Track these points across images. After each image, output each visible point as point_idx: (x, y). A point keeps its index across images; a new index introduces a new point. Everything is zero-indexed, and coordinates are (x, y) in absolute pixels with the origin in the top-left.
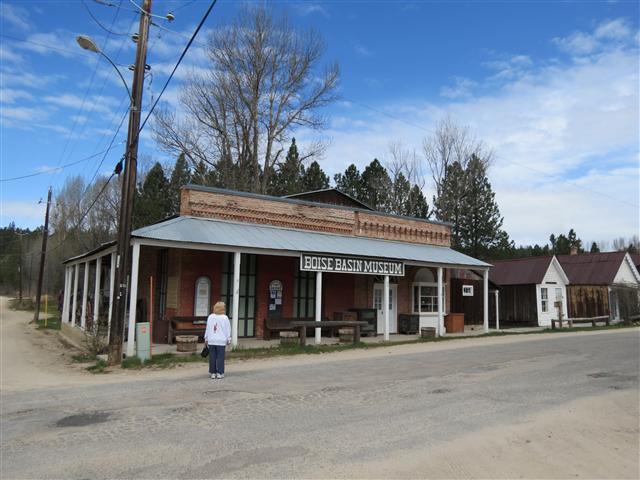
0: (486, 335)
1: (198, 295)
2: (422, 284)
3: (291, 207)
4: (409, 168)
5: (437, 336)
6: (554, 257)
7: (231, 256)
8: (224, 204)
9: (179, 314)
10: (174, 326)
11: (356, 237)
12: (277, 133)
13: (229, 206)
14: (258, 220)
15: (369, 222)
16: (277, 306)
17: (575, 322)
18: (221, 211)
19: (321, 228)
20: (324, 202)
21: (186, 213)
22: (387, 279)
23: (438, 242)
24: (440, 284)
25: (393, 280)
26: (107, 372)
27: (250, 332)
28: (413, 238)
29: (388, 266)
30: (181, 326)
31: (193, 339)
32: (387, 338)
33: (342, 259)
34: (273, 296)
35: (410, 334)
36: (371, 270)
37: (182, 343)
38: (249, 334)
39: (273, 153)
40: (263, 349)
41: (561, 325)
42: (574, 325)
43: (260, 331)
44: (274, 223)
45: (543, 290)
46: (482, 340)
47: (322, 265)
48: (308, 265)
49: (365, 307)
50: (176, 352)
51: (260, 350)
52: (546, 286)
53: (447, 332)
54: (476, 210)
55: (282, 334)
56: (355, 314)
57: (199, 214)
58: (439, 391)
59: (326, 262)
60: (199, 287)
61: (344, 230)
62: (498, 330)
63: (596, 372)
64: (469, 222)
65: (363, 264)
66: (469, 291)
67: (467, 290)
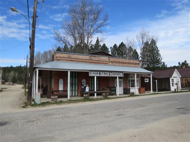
0: (152, 94)
1: (60, 84)
2: (131, 79)
3: (88, 57)
4: (132, 44)
5: (135, 95)
6: (176, 69)
7: (67, 72)
8: (67, 57)
9: (54, 90)
10: (53, 93)
11: (109, 65)
12: (90, 36)
13: (68, 57)
14: (78, 61)
15: (113, 60)
16: (84, 87)
17: (182, 89)
18: (66, 59)
19: (98, 63)
20: (99, 55)
21: (55, 60)
22: (118, 78)
23: (136, 66)
24: (136, 79)
25: (120, 78)
26: (26, 108)
27: (74, 95)
28: (128, 65)
29: (118, 74)
30: (55, 93)
31: (56, 97)
32: (118, 96)
33: (103, 72)
34: (83, 84)
35: (127, 94)
36: (112, 75)
37: (53, 98)
38: (73, 95)
39: (89, 41)
40: (78, 100)
41: (178, 90)
42: (182, 90)
43: (79, 94)
44: (83, 62)
45: (172, 79)
46: (151, 96)
47: (96, 74)
48: (92, 74)
49: (112, 86)
50: (51, 101)
51: (77, 100)
52: (174, 78)
53: (139, 93)
54: (153, 56)
55: (84, 95)
56: (109, 89)
57: (59, 60)
58: (120, 115)
59: (97, 73)
60: (60, 82)
61: (105, 63)
62: (157, 92)
63: (179, 107)
64: (151, 59)
65: (110, 73)
66: (147, 81)
67: (146, 80)
